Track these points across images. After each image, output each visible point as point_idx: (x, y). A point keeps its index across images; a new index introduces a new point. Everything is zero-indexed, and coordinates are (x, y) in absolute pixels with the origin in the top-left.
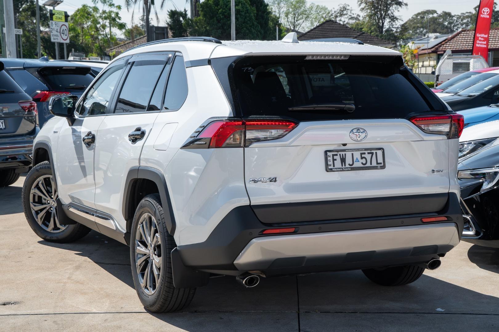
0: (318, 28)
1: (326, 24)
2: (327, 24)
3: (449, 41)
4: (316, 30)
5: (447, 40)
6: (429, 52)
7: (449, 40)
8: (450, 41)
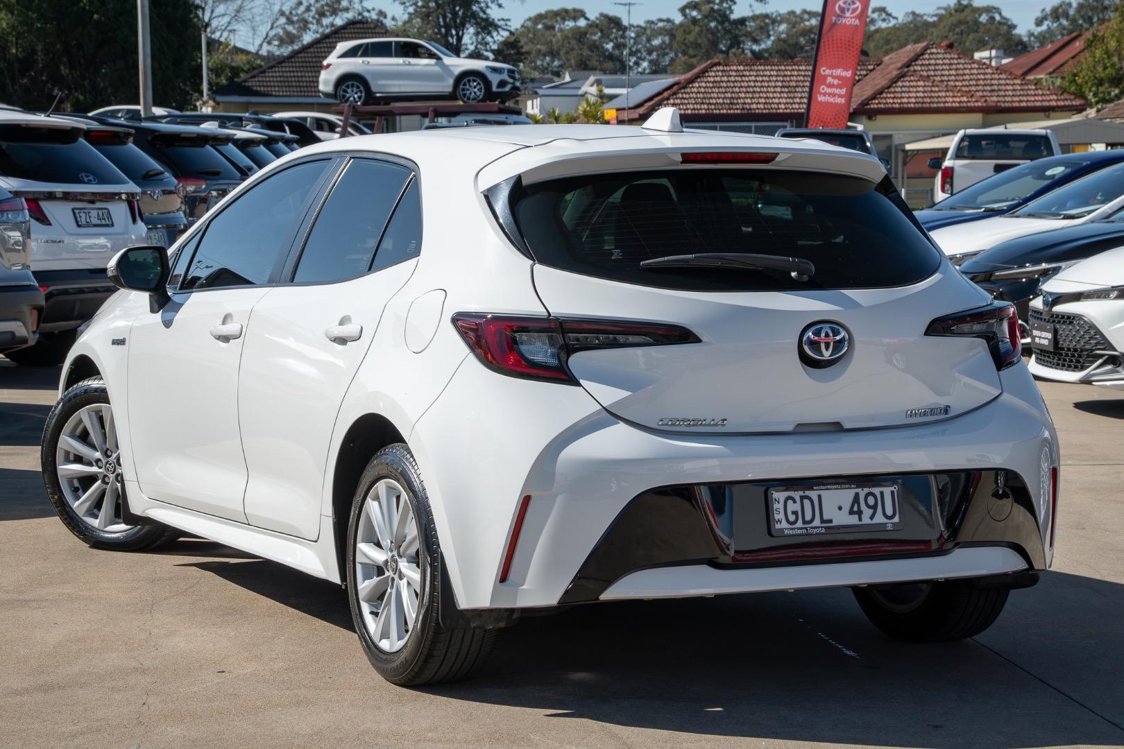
0: (327, 41)
1: (349, 31)
2: (352, 31)
3: (680, 89)
4: (321, 45)
5: (675, 88)
6: (630, 117)
7: (681, 86)
8: (683, 91)
